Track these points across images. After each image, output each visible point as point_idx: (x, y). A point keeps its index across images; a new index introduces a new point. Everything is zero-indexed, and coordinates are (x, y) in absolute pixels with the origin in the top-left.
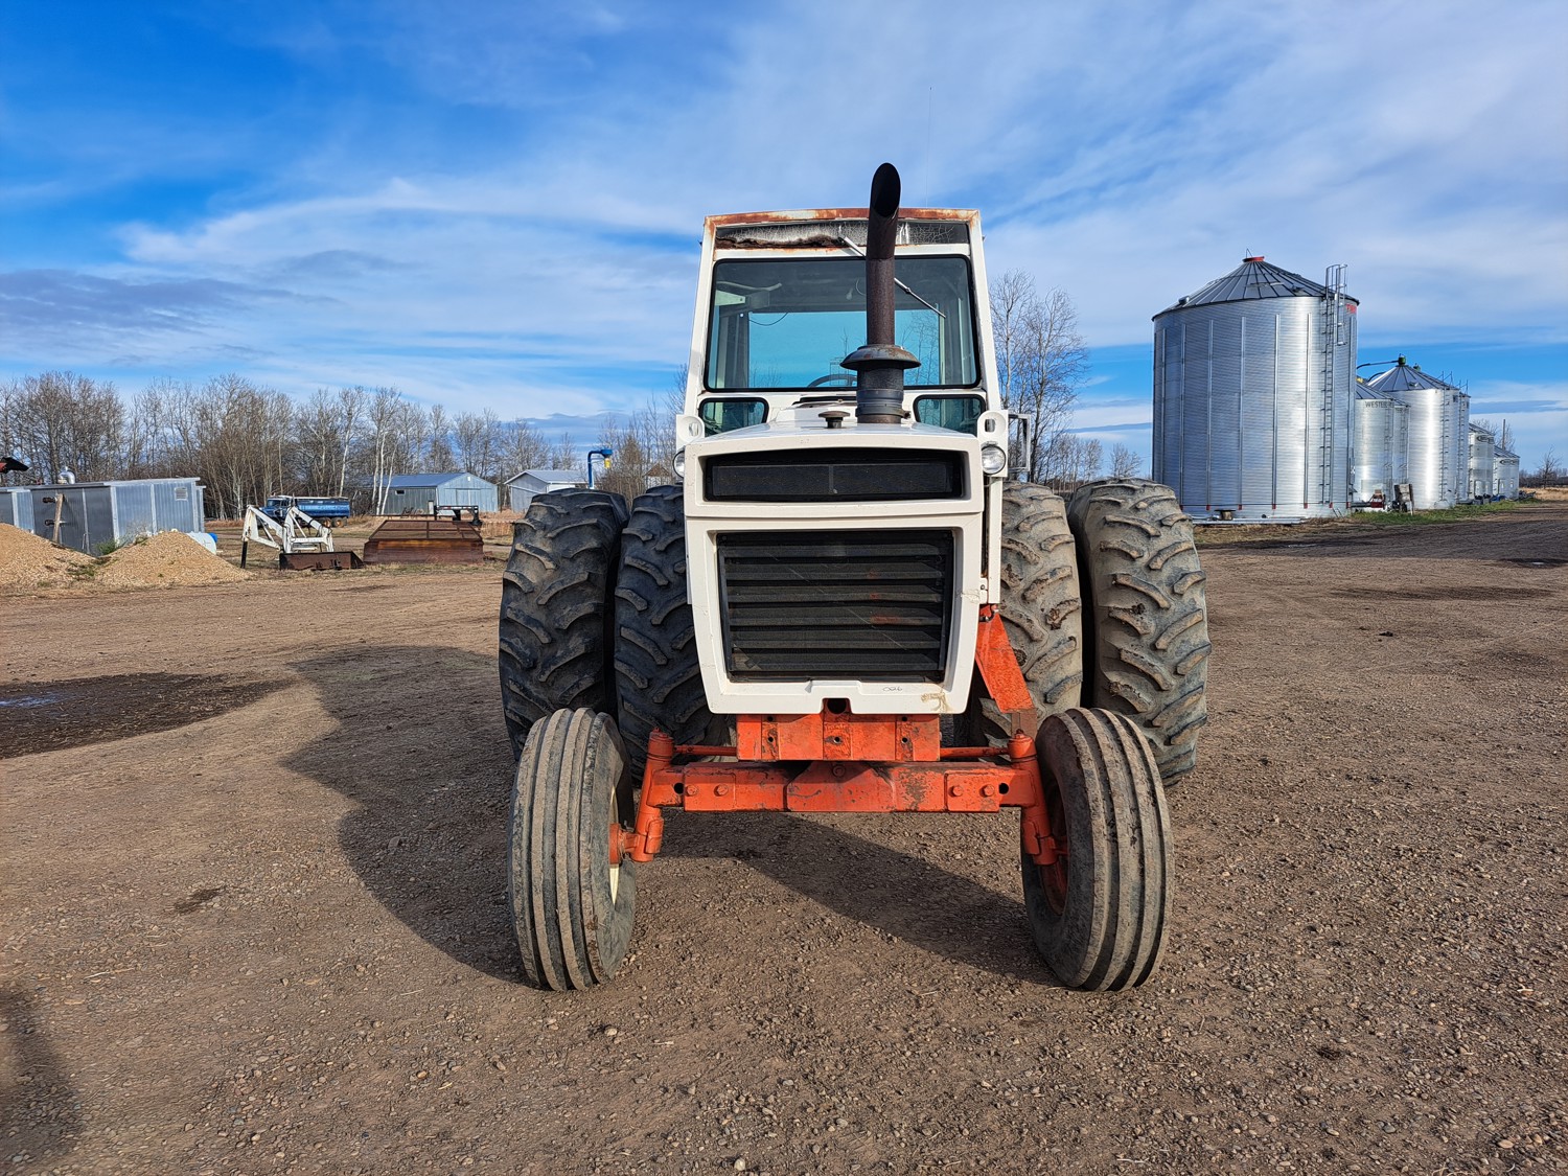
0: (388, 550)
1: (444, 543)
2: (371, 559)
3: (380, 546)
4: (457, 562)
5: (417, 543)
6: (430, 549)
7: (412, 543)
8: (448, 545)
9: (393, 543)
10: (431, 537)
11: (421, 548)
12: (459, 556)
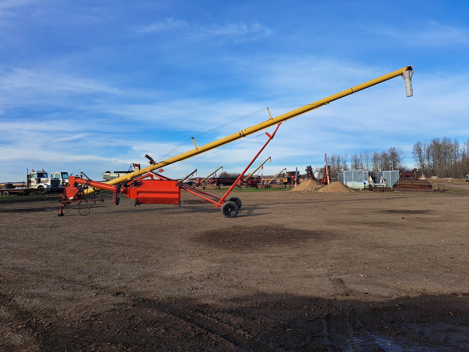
0: (400, 187)
1: (418, 186)
2: (395, 190)
3: (397, 186)
4: (422, 191)
5: (409, 186)
6: (413, 187)
7: (407, 186)
8: (420, 187)
9: (401, 186)
10: (414, 184)
11: (410, 187)
12: (423, 190)
